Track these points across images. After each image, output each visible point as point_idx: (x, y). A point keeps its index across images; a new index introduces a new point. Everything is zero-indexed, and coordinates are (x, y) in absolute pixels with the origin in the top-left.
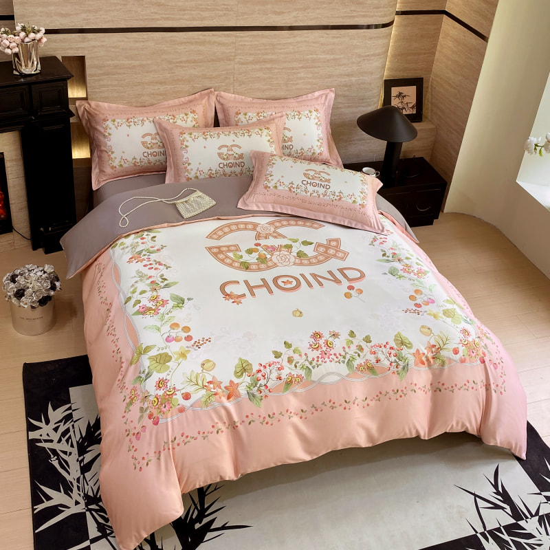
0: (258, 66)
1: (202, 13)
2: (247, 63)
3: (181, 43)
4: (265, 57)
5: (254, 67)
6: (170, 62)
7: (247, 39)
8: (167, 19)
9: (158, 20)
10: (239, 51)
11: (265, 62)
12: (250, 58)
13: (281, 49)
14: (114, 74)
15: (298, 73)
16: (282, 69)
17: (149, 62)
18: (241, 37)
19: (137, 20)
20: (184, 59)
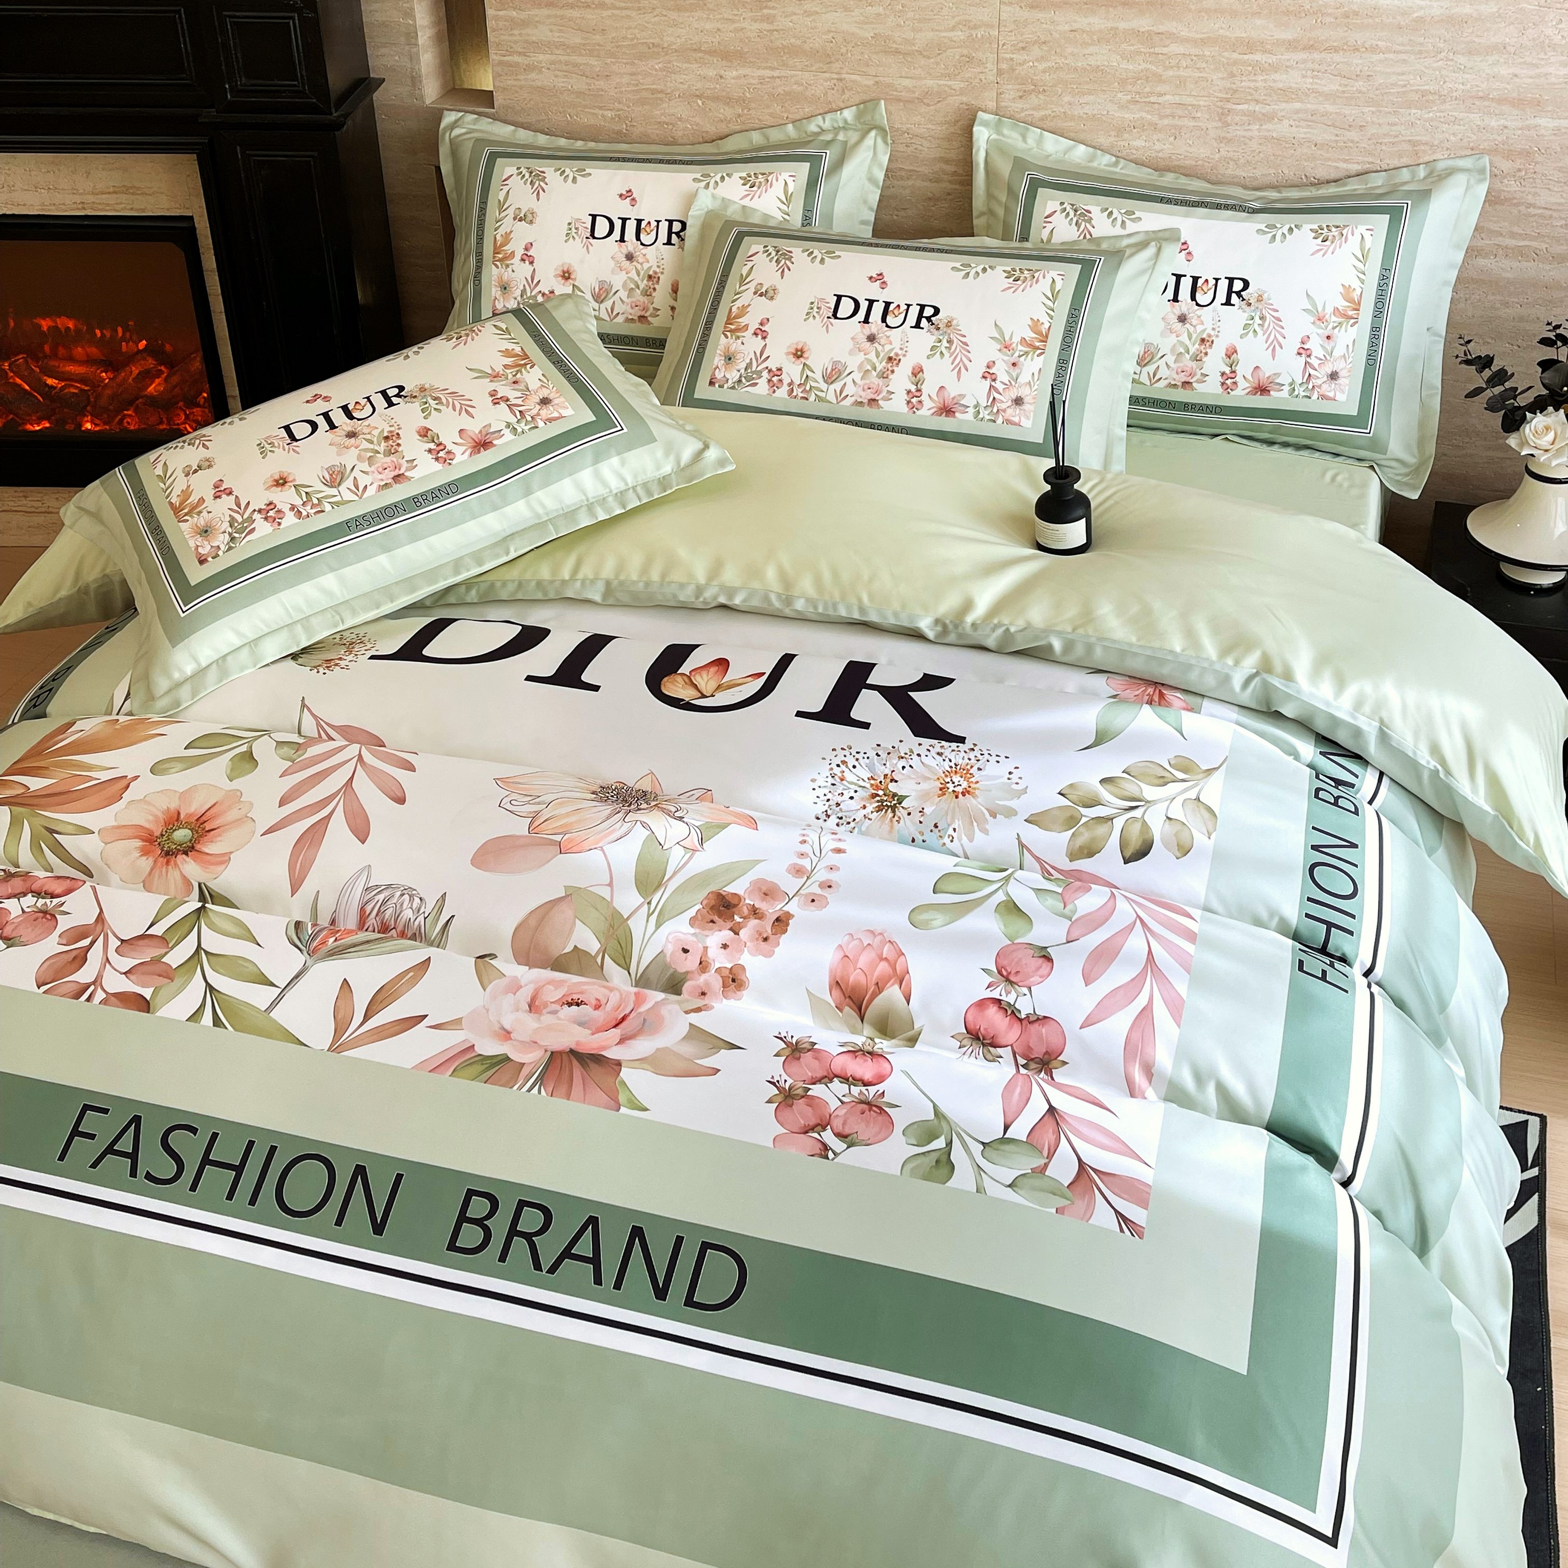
5: (1082, 22)
15: (1275, 68)
16: (1201, 44)
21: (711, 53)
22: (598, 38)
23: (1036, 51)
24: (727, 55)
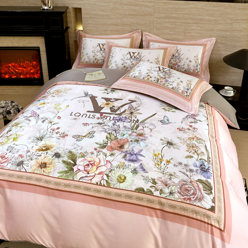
0: (167, 20)
2: (161, 18)
3: (126, 5)
4: (171, 15)
5: (165, 20)
6: (121, 14)
7: (161, 4)
10: (157, 11)
11: (171, 18)
12: (163, 16)
14: (94, 18)
15: (192, 26)
16: (182, 23)
17: (111, 14)
18: (157, 3)
20: (127, 13)
21: (114, 25)
22: (98, 23)
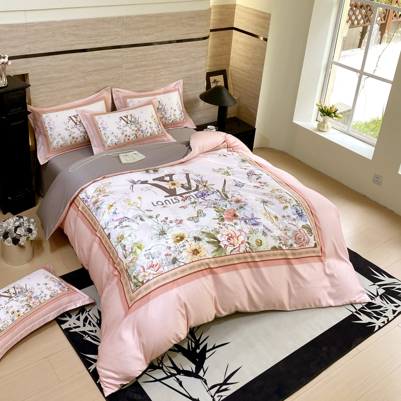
0: (137, 70)
1: (101, 38)
2: (131, 69)
3: (90, 59)
4: (140, 63)
5: (135, 70)
6: (83, 72)
7: (130, 53)
8: (81, 44)
9: (74, 45)
10: (125, 61)
11: (141, 66)
12: (132, 65)
13: (150, 57)
14: (48, 84)
15: (161, 72)
16: (151, 70)
17: (70, 74)
18: (126, 52)
19: (61, 46)
20: (92, 69)
21: (75, 87)
22: (54, 89)
23: (128, 76)
24: (78, 87)
